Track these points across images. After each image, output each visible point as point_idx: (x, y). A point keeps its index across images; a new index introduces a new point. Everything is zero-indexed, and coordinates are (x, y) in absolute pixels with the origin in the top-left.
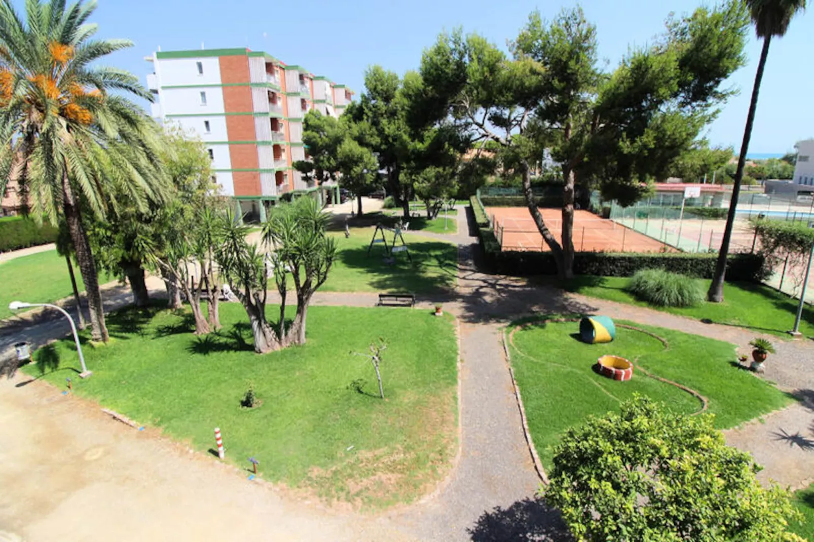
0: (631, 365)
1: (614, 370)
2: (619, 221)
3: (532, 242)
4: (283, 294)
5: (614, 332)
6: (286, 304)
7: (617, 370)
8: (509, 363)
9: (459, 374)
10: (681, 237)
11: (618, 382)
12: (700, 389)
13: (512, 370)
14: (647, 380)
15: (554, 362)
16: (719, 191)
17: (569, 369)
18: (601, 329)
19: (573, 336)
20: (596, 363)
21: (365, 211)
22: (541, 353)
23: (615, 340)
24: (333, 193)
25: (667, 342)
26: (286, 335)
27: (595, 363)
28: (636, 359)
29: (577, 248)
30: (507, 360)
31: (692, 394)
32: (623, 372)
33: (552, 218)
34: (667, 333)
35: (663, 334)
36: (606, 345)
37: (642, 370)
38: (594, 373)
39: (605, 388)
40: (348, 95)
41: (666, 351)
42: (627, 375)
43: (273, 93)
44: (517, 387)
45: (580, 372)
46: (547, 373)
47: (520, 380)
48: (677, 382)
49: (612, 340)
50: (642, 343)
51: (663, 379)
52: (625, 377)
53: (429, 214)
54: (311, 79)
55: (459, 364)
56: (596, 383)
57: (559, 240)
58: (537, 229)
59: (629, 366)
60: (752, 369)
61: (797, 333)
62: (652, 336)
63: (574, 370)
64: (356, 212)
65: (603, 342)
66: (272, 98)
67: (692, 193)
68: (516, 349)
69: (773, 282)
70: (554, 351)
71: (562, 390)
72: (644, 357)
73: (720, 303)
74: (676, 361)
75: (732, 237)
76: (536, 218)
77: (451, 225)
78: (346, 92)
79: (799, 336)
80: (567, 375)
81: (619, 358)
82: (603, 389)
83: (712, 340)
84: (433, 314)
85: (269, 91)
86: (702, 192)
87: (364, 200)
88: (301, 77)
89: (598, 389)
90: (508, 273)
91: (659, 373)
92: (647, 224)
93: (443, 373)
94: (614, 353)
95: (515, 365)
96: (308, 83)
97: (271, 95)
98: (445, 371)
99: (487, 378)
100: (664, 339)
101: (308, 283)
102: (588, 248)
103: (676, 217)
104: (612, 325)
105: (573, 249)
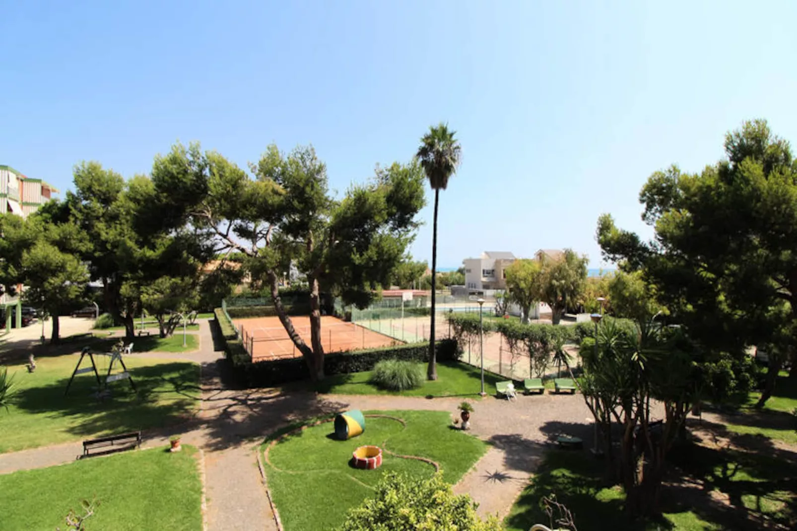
0: (380, 450)
1: (366, 459)
2: (359, 323)
3: (285, 350)
5: (364, 422)
7: (370, 459)
8: (266, 485)
9: (205, 519)
10: (404, 332)
11: (371, 471)
12: (432, 456)
13: (269, 492)
14: (395, 460)
15: (313, 469)
16: (424, 294)
17: (327, 472)
18: (353, 423)
19: (329, 436)
20: (352, 457)
22: (299, 464)
23: (366, 431)
24: (9, 313)
25: (405, 422)
27: (350, 459)
28: (384, 444)
29: (326, 351)
30: (263, 483)
31: (427, 462)
32: (375, 458)
33: (301, 325)
34: (404, 413)
35: (401, 416)
36: (358, 438)
37: (389, 452)
38: (351, 469)
39: (361, 480)
40: (45, 191)
41: (406, 429)
42: (378, 462)
44: (276, 510)
45: (337, 472)
46: (306, 484)
47: (279, 502)
48: (416, 455)
49: (363, 431)
50: (386, 429)
51: (406, 456)
52: (377, 464)
53: (162, 332)
55: (204, 506)
56: (354, 479)
57: (309, 344)
58: (288, 337)
59: (379, 452)
60: (463, 428)
61: (484, 393)
62: (394, 419)
63: (333, 471)
64: (49, 335)
65: (355, 436)
67: (407, 297)
68: (273, 466)
69: (465, 358)
70: (312, 457)
71: (322, 496)
72: (390, 440)
73: (436, 381)
74: (414, 436)
75: (436, 328)
76: (286, 325)
77: (191, 342)
78: (42, 188)
79: (485, 396)
80: (327, 479)
81: (370, 446)
82: (360, 483)
83: (435, 412)
84: (168, 451)
86: (414, 296)
89: (356, 484)
91: (402, 451)
92: (380, 323)
93: (183, 524)
94: (366, 443)
95: (272, 484)
98: (186, 520)
99: (241, 511)
100: (402, 420)
102: (336, 349)
103: (399, 316)
104: (362, 417)
105: (323, 351)
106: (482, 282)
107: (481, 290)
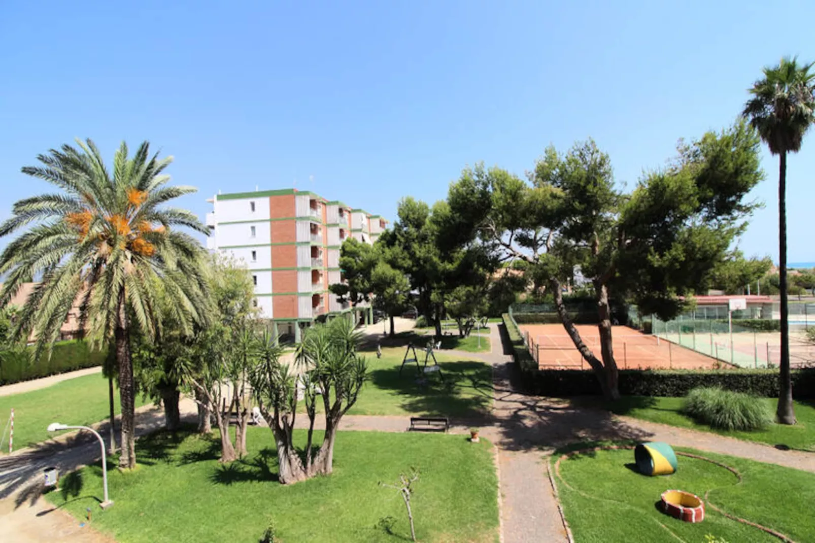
0: (701, 502)
1: (681, 508)
2: (663, 336)
3: (570, 360)
4: (312, 417)
5: (676, 461)
6: (314, 428)
7: (686, 509)
8: (557, 499)
9: (501, 513)
10: (734, 352)
11: (688, 524)
12: (790, 532)
13: (561, 509)
14: (724, 520)
15: (610, 499)
16: (766, 302)
17: (628, 507)
18: (660, 458)
19: (628, 466)
20: (660, 499)
21: (397, 330)
22: (593, 488)
23: (678, 471)
24: (366, 313)
25: (739, 474)
26: (312, 463)
27: (657, 500)
28: (706, 495)
29: (620, 366)
30: (554, 496)
31: (781, 539)
32: (693, 510)
33: (589, 334)
34: (738, 462)
35: (733, 464)
36: (668, 478)
37: (716, 508)
38: (658, 512)
39: (675, 531)
40: (382, 224)
41: (741, 483)
42: (698, 515)
43: (315, 225)
44: (569, 530)
45: (641, 511)
46: (603, 513)
47: (572, 521)
48: (760, 524)
49: (674, 471)
50: (710, 476)
51: (742, 520)
52: (696, 518)
53: (461, 333)
54: (349, 212)
55: (499, 500)
56: (663, 526)
57: (599, 357)
58: (575, 347)
59: (699, 504)
62: (721, 466)
63: (634, 508)
64: (388, 332)
65: (664, 473)
66: (314, 229)
67: (738, 305)
68: (564, 482)
70: (608, 485)
71: (623, 534)
72: (716, 493)
73: (794, 426)
74: (755, 497)
75: (791, 351)
76: (573, 335)
77: (484, 344)
78: (380, 221)
80: (627, 514)
81: (686, 493)
82: (672, 533)
83: (793, 470)
84: (469, 440)
85: (311, 224)
86: (748, 304)
87: (397, 320)
88: (341, 211)
89: (666, 533)
90: (548, 394)
91: (736, 511)
92: (694, 339)
93: (483, 511)
94: (678, 487)
95: (564, 502)
96: (346, 215)
97: (313, 227)
98: (484, 509)
99: (533, 517)
100: (736, 470)
101: (337, 405)
102: (633, 366)
103: (725, 331)
104: (672, 454)
105: (616, 367)
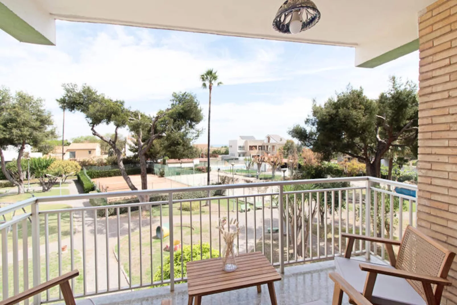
2: (169, 178)
7: (175, 246)
18: (166, 230)
19: (154, 238)
20: (165, 246)
25: (194, 228)
38: (165, 252)
50: (184, 232)
52: (179, 248)
53: (44, 188)
58: (128, 187)
61: (235, 210)
62: (188, 226)
65: (167, 236)
67: (196, 162)
77: (65, 193)
92: (181, 178)
106: (238, 153)
107: (237, 157)
